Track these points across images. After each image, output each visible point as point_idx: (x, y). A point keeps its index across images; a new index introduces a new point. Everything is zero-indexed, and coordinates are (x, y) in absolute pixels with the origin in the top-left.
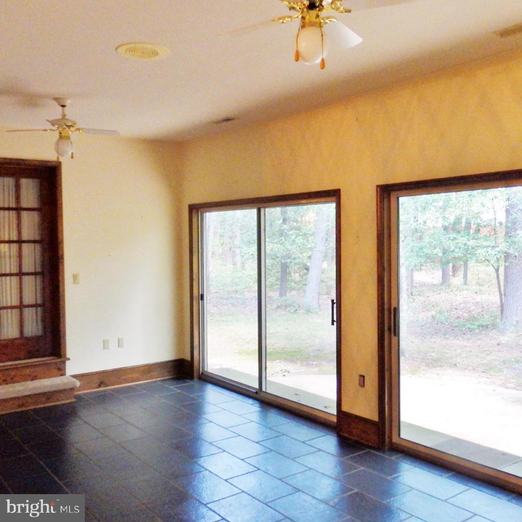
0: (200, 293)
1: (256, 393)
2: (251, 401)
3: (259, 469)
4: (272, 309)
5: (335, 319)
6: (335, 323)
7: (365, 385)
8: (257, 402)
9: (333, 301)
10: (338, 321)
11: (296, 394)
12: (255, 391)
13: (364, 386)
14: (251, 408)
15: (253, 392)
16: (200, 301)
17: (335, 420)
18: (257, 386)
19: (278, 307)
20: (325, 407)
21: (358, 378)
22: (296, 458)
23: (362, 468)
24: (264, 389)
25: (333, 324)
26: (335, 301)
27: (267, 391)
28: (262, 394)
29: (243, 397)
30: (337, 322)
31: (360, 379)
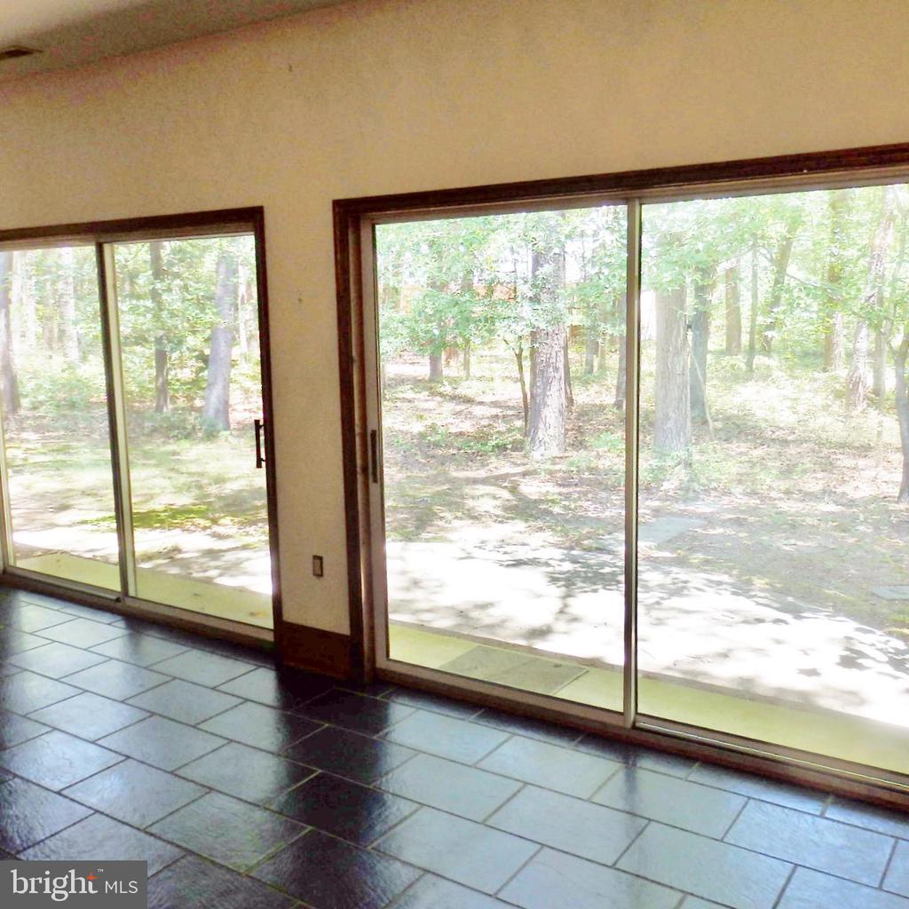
1: (118, 600)
2: (106, 618)
3: (128, 757)
4: (144, 435)
5: (263, 456)
6: (264, 464)
7: (325, 572)
8: (119, 618)
9: (257, 422)
10: (269, 461)
11: (196, 595)
12: (114, 597)
13: (322, 575)
14: (107, 633)
15: (111, 600)
17: (270, 637)
18: (117, 587)
19: (155, 430)
20: (252, 614)
21: (311, 560)
22: (198, 724)
23: (327, 725)
24: (132, 592)
25: (259, 465)
26: (261, 423)
27: (140, 596)
28: (129, 602)
29: (91, 610)
30: (266, 461)
31: (314, 563)
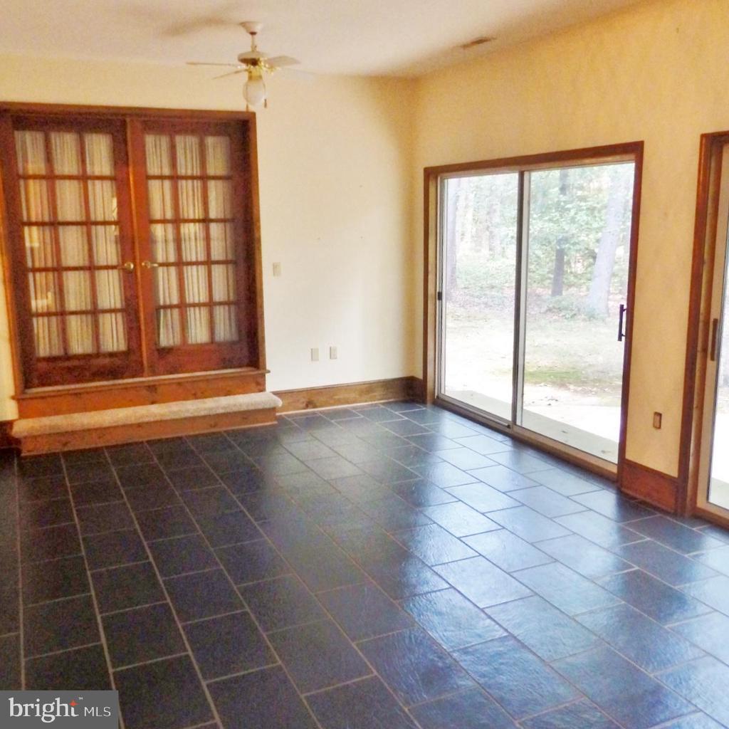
0: (438, 291)
1: (509, 427)
2: (500, 437)
3: (504, 528)
4: (540, 313)
5: (624, 332)
6: (623, 338)
7: (662, 427)
8: (507, 438)
9: (622, 307)
10: (628, 336)
11: (564, 432)
12: (507, 425)
13: (660, 428)
14: (501, 447)
15: (504, 426)
16: (437, 301)
17: (614, 470)
18: (509, 418)
19: (550, 310)
20: (603, 452)
21: (651, 415)
22: (555, 517)
23: (649, 539)
24: (518, 423)
25: (620, 339)
26: (625, 307)
27: (523, 426)
28: (516, 429)
29: (490, 431)
30: (626, 336)
31: (654, 419)
